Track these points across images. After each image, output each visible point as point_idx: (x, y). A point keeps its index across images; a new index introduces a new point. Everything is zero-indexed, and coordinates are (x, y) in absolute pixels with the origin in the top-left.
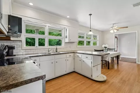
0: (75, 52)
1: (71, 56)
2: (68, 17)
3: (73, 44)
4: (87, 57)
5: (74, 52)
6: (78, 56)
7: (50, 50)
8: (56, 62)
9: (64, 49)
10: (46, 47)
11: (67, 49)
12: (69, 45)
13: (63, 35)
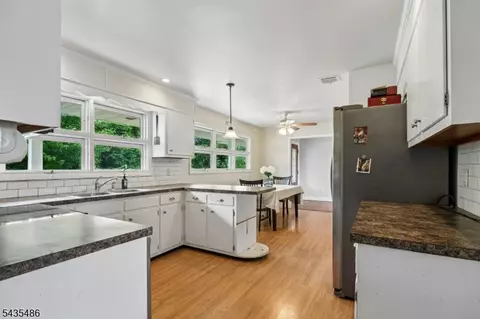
0: (186, 187)
1: (174, 201)
2: (166, 81)
3: (178, 165)
4: (222, 201)
5: (183, 189)
6: (197, 199)
7: (101, 182)
8: (126, 220)
9: (150, 178)
10: (85, 172)
11: (158, 178)
12: (165, 167)
13: (144, 134)
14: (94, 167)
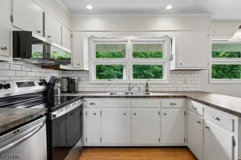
1: (175, 106)
3: (196, 75)
4: (218, 119)
5: (185, 97)
6: (195, 109)
7: (131, 86)
8: (133, 114)
9: (168, 86)
10: (125, 80)
13: (165, 55)
14: (132, 77)
